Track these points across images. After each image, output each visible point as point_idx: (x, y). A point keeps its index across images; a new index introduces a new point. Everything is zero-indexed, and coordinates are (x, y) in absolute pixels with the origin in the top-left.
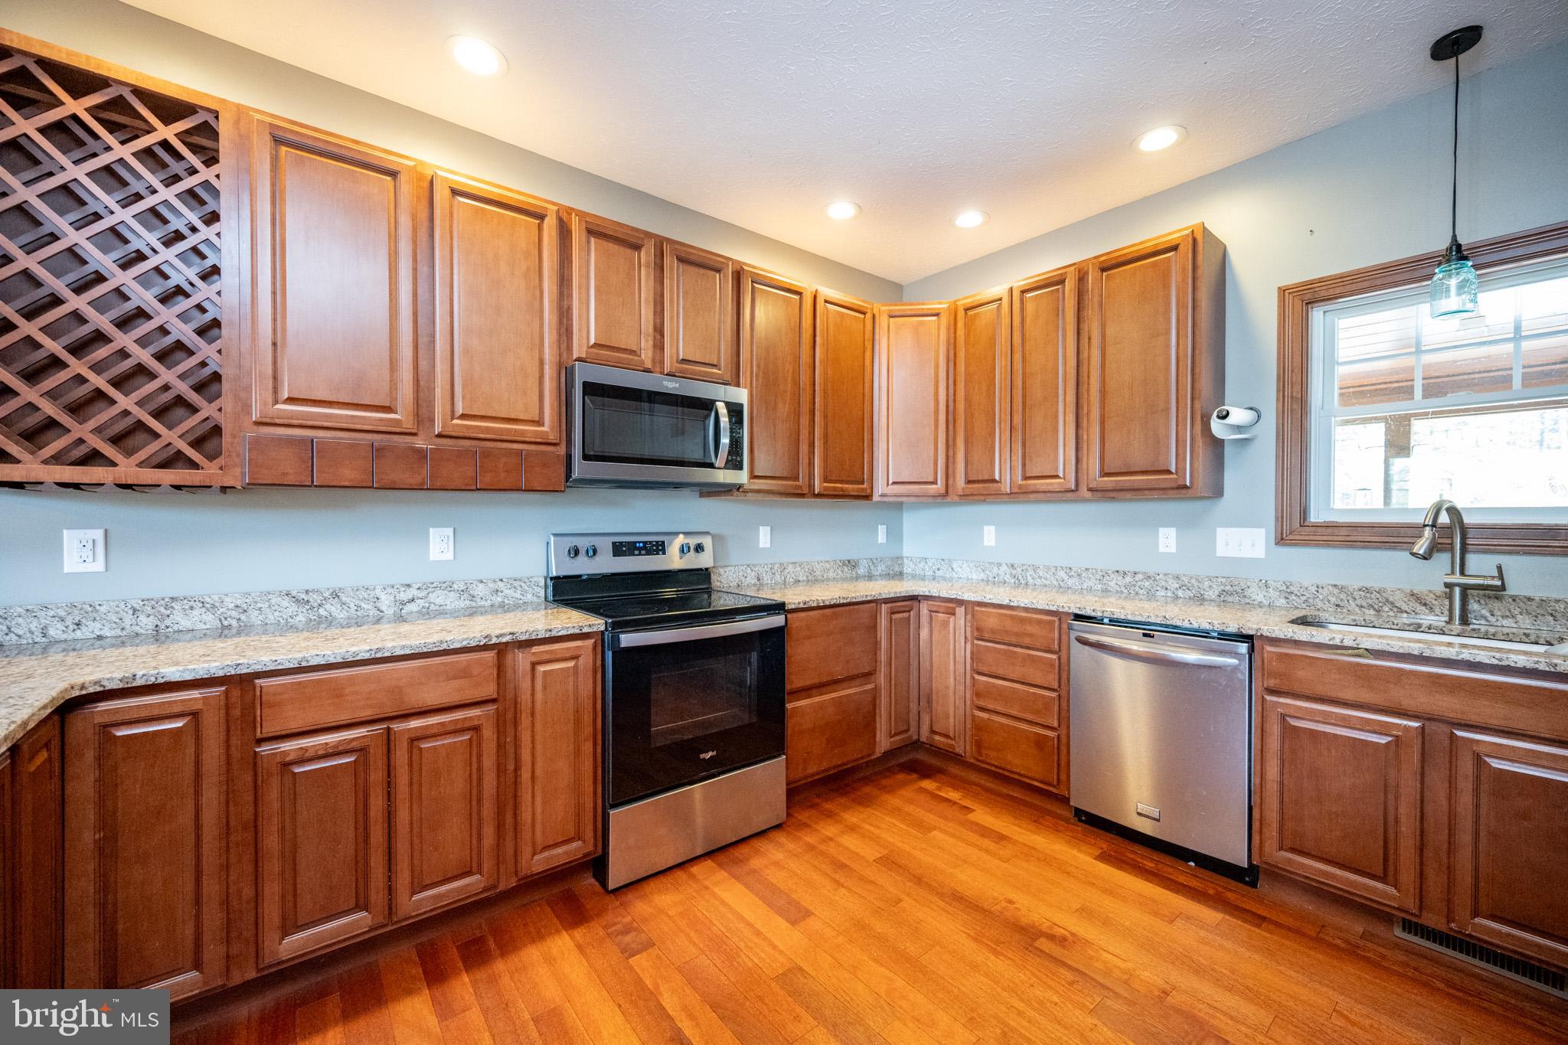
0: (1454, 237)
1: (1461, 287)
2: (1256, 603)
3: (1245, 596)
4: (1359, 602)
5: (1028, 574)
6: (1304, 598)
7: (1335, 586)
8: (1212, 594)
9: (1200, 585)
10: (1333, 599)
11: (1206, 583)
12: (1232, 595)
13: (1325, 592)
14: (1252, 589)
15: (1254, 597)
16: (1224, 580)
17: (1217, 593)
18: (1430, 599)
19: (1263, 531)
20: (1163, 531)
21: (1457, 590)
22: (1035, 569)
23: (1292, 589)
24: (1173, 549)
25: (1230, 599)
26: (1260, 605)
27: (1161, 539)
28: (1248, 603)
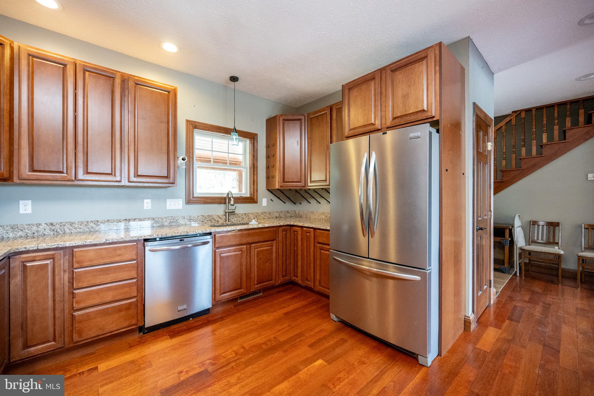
0: (235, 126)
1: (236, 139)
2: (181, 224)
3: (178, 223)
4: (207, 219)
5: (65, 228)
6: (194, 220)
7: (202, 216)
8: (166, 224)
9: (162, 221)
10: (201, 220)
11: (165, 220)
12: (174, 222)
13: (199, 218)
14: (180, 220)
15: (180, 222)
16: (171, 218)
17: (168, 223)
18: (221, 216)
19: (181, 200)
20: (146, 201)
21: (227, 213)
22: (71, 224)
23: (191, 218)
24: (150, 208)
25: (173, 224)
26: (182, 225)
27: (145, 205)
28: (179, 225)
